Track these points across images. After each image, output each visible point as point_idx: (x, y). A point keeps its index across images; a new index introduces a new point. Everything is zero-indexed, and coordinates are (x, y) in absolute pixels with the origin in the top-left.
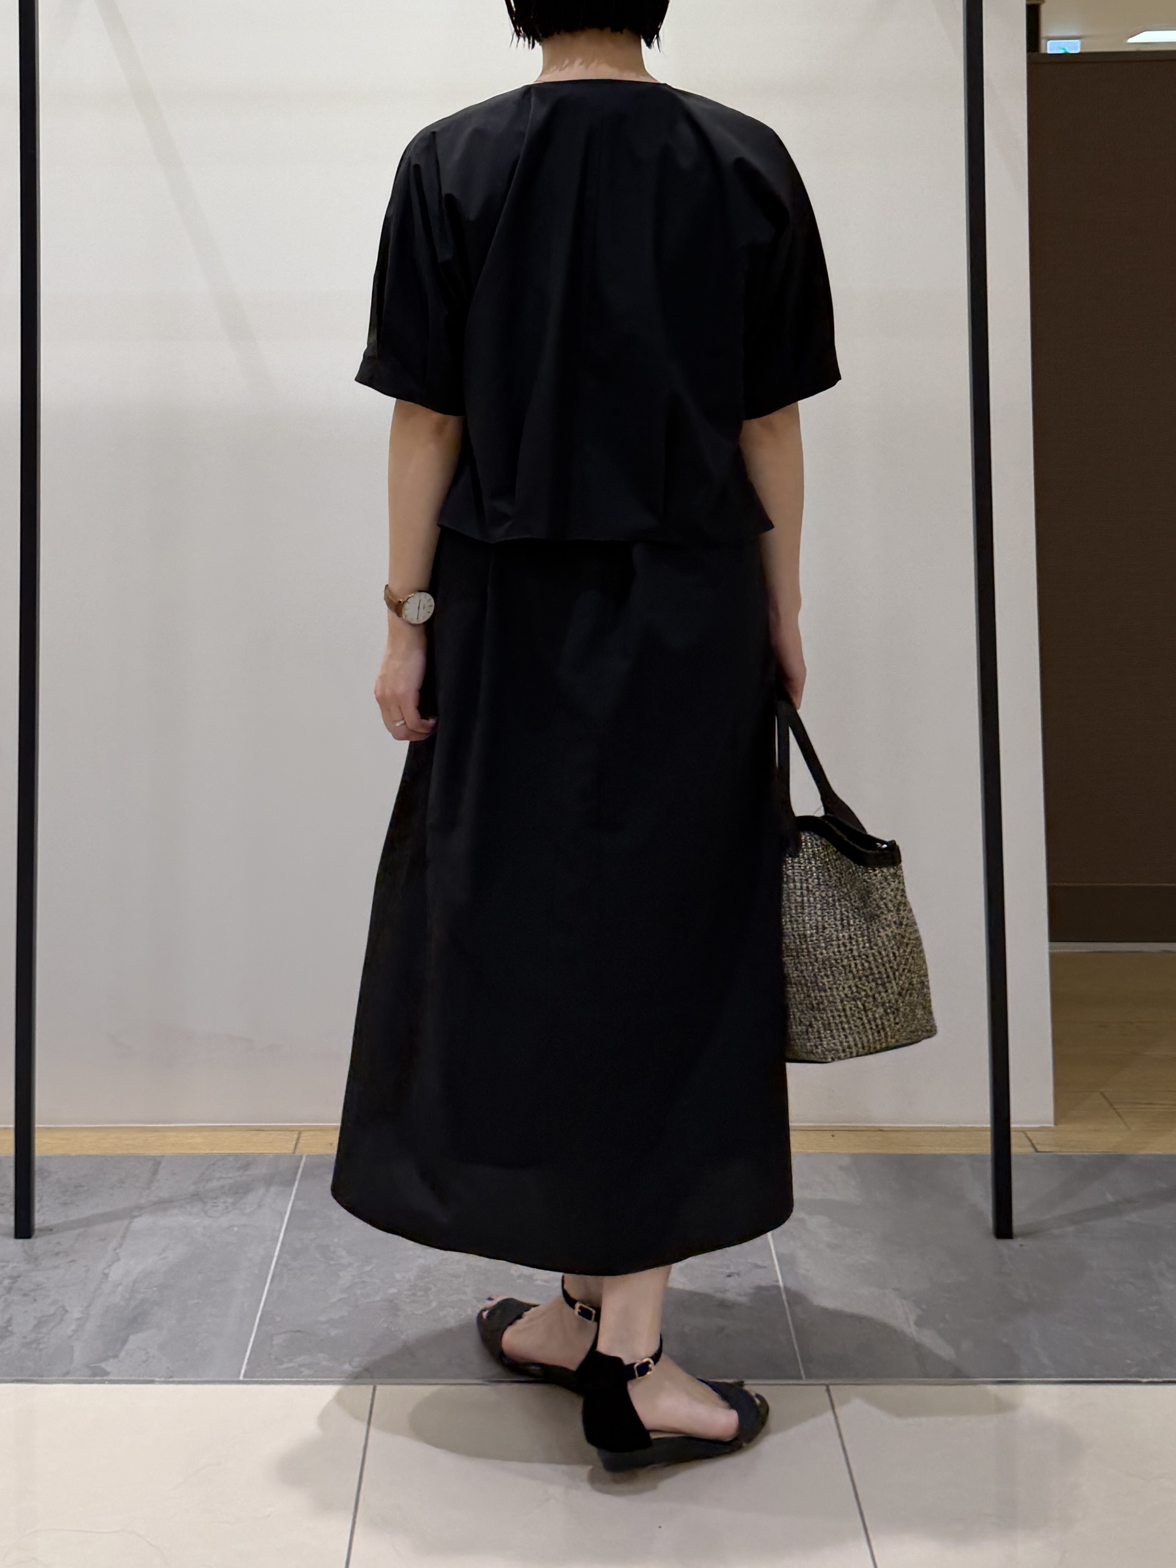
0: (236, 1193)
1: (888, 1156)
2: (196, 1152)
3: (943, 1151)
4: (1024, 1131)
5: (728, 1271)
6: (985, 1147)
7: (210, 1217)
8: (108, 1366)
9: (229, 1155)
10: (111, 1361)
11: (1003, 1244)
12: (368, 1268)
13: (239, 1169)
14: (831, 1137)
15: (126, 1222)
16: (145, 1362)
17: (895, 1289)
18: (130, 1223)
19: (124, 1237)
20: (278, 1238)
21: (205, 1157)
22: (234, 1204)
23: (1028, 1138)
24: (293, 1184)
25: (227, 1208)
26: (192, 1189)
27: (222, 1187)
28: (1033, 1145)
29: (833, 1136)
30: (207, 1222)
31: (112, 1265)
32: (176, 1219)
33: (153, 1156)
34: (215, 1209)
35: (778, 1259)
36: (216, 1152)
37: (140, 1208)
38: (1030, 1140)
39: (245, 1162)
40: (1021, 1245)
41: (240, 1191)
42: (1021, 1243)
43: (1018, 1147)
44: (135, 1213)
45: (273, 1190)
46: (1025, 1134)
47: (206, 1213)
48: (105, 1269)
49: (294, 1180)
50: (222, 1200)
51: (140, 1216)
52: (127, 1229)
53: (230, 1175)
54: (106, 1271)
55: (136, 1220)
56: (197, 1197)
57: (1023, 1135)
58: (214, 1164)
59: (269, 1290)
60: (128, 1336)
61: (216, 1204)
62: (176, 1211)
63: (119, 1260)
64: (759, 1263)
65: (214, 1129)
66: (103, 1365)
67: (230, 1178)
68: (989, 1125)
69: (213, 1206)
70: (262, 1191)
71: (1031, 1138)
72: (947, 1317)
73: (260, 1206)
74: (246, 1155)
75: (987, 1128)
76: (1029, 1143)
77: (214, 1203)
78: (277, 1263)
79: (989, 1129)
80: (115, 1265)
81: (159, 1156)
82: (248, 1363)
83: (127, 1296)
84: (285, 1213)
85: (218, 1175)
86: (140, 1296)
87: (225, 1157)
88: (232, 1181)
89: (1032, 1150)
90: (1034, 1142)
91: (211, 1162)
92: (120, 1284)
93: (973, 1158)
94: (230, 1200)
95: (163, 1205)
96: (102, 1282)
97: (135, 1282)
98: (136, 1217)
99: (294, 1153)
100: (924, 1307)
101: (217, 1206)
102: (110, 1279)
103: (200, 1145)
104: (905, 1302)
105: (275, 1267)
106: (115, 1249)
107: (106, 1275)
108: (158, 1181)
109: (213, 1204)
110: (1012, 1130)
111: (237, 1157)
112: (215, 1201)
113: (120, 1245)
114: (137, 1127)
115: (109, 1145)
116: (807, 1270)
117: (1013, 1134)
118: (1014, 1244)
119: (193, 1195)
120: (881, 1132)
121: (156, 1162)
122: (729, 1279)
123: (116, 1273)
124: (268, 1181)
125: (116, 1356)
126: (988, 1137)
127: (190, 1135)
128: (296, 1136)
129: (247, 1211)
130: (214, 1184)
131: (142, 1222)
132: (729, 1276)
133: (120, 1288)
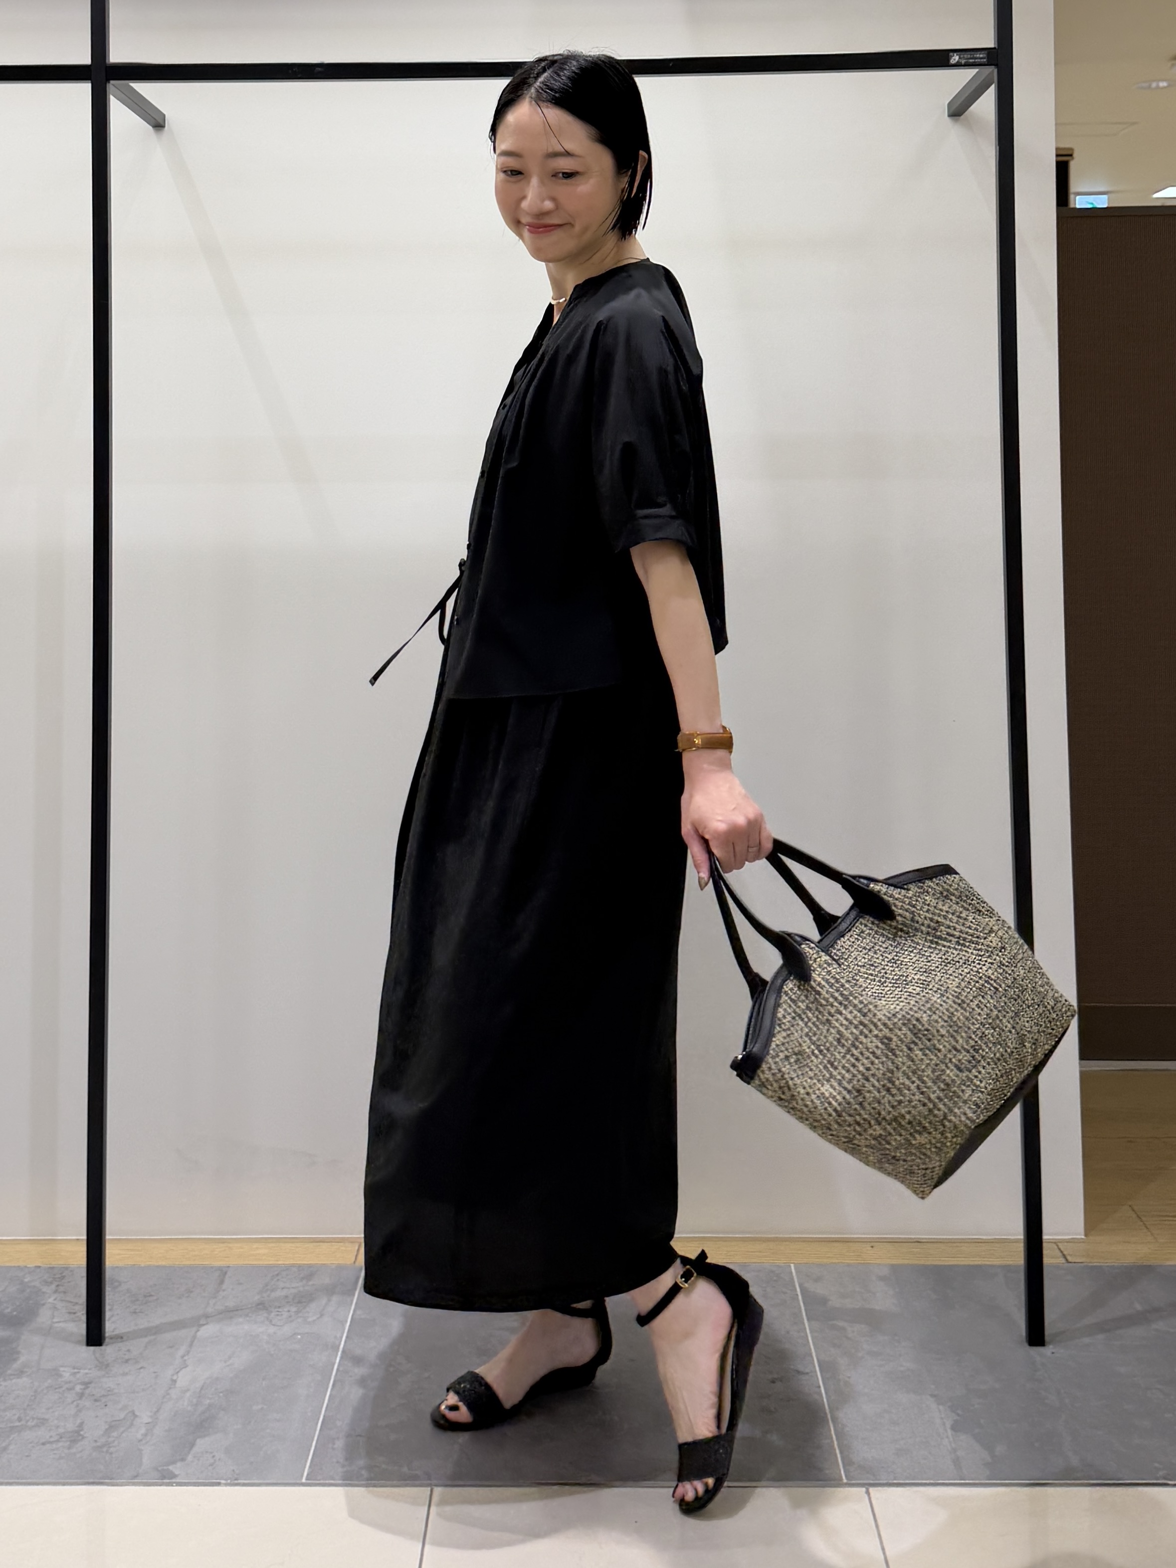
0: (299, 1302)
1: (925, 1267)
2: (261, 1263)
3: (978, 1261)
4: (1056, 1242)
5: (770, 1377)
6: (1018, 1258)
7: (274, 1325)
8: (176, 1469)
9: (293, 1265)
10: (179, 1464)
11: (1036, 1351)
12: (426, 1375)
13: (302, 1279)
15: (194, 1329)
16: (211, 1465)
17: (932, 1396)
18: (198, 1331)
19: (191, 1345)
20: (340, 1344)
21: (269, 1267)
22: (297, 1312)
23: (1060, 1249)
24: (354, 1295)
25: (291, 1316)
26: (257, 1298)
27: (286, 1297)
28: (1064, 1256)
29: (872, 1247)
30: (272, 1330)
31: (178, 1372)
32: (241, 1327)
33: (219, 1267)
34: (279, 1318)
35: (820, 1366)
36: (280, 1263)
37: (207, 1316)
38: (1062, 1252)
39: (308, 1273)
40: (1053, 1353)
41: (302, 1300)
42: (1054, 1351)
43: (1050, 1258)
44: (201, 1322)
45: (335, 1298)
46: (1057, 1246)
47: (271, 1321)
48: (173, 1375)
49: (355, 1289)
50: (286, 1310)
51: (207, 1324)
52: (194, 1337)
53: (294, 1285)
54: (175, 1378)
55: (203, 1328)
56: (261, 1306)
57: (1056, 1247)
58: (277, 1275)
59: (330, 1396)
60: (195, 1441)
61: (280, 1313)
62: (241, 1320)
63: (186, 1366)
64: (802, 1369)
65: (279, 1240)
66: (171, 1468)
67: (293, 1288)
68: (1022, 1237)
69: (278, 1315)
70: (324, 1301)
71: (1062, 1249)
72: (982, 1421)
73: (322, 1315)
74: (310, 1266)
75: (1021, 1239)
76: (1060, 1254)
77: (278, 1311)
78: (338, 1370)
79: (1023, 1241)
80: (184, 1370)
81: (225, 1267)
82: (310, 1467)
83: (195, 1401)
84: (346, 1321)
85: (281, 1285)
86: (207, 1402)
87: (288, 1268)
88: (293, 1291)
89: (1063, 1260)
90: (1065, 1253)
91: (277, 1272)
92: (188, 1390)
93: (1007, 1269)
94: (294, 1309)
95: (229, 1313)
96: (170, 1388)
97: (202, 1388)
98: (203, 1325)
99: (354, 1262)
100: (959, 1412)
101: (282, 1315)
102: (178, 1384)
103: (264, 1256)
104: (941, 1407)
105: (336, 1374)
106: (183, 1357)
107: (175, 1381)
109: (278, 1313)
110: (1044, 1241)
111: (300, 1267)
112: (280, 1310)
113: (188, 1352)
114: (205, 1239)
115: (177, 1256)
116: (849, 1377)
117: (1045, 1245)
118: (1046, 1351)
119: (258, 1304)
120: (919, 1244)
121: (223, 1272)
122: (773, 1385)
123: (183, 1379)
124: (330, 1291)
125: (183, 1460)
126: (1020, 1248)
127: (255, 1246)
128: (357, 1248)
129: (310, 1319)
130: (279, 1293)
131: (208, 1330)
132: (773, 1382)
133: (188, 1394)
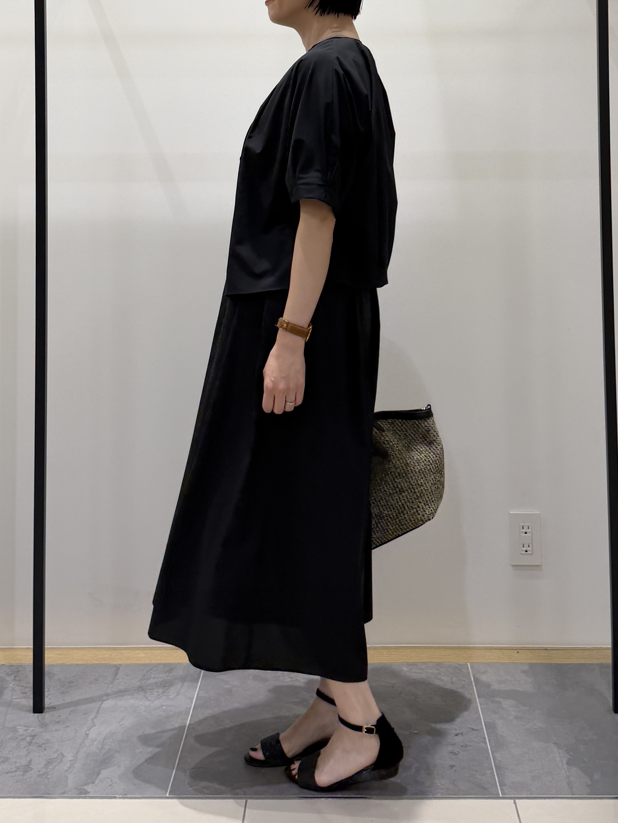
0: (164, 686)
1: (551, 665)
2: (139, 662)
3: (583, 661)
5: (456, 732)
6: (608, 659)
7: (149, 700)
8: (88, 788)
9: (160, 664)
10: (90, 785)
13: (166, 672)
14: (517, 653)
15: (100, 703)
16: (110, 786)
17: (555, 744)
18: (102, 704)
19: (98, 712)
20: (189, 712)
21: (145, 665)
22: (163, 692)
24: (198, 682)
25: (159, 695)
26: (138, 684)
27: (156, 683)
29: (518, 652)
30: (147, 703)
31: (90, 729)
32: (129, 701)
33: (116, 665)
34: (152, 696)
35: (485, 726)
36: (152, 662)
37: (107, 695)
39: (170, 668)
41: (166, 685)
44: (104, 699)
45: (186, 684)
47: (147, 698)
48: (87, 731)
49: (199, 678)
50: (156, 691)
51: (107, 700)
52: (100, 707)
53: (161, 676)
54: (88, 732)
55: (105, 702)
56: (141, 689)
58: (151, 670)
60: (100, 771)
62: (129, 697)
63: (95, 726)
64: (474, 727)
66: (85, 787)
67: (160, 677)
69: (151, 694)
70: (179, 686)
72: (585, 759)
73: (178, 694)
74: (170, 664)
75: (610, 648)
77: (152, 692)
80: (93, 728)
81: (118, 665)
82: (171, 787)
83: (100, 747)
84: (194, 698)
85: (154, 676)
86: (108, 747)
87: (158, 665)
91: (150, 668)
92: (96, 740)
93: (601, 666)
94: (161, 691)
95: (121, 693)
96: (85, 739)
97: (104, 739)
98: (105, 700)
100: (571, 753)
101: (153, 694)
102: (89, 737)
103: (142, 658)
104: (560, 751)
106: (92, 720)
107: (87, 735)
108: (118, 679)
109: (151, 693)
111: (165, 665)
112: (152, 691)
113: (96, 717)
114: (105, 647)
115: (88, 658)
116: (503, 732)
119: (139, 688)
120: (546, 650)
121: (117, 668)
122: (456, 737)
123: (93, 734)
124: (183, 679)
125: (93, 783)
126: (610, 653)
127: (137, 652)
129: (170, 697)
130: (151, 681)
131: (108, 704)
132: (456, 735)
133: (96, 743)
